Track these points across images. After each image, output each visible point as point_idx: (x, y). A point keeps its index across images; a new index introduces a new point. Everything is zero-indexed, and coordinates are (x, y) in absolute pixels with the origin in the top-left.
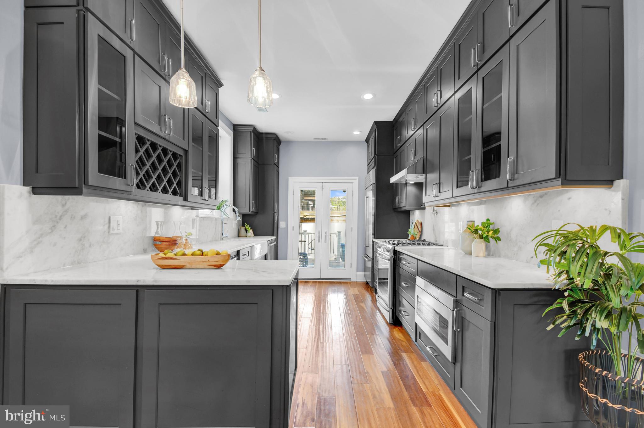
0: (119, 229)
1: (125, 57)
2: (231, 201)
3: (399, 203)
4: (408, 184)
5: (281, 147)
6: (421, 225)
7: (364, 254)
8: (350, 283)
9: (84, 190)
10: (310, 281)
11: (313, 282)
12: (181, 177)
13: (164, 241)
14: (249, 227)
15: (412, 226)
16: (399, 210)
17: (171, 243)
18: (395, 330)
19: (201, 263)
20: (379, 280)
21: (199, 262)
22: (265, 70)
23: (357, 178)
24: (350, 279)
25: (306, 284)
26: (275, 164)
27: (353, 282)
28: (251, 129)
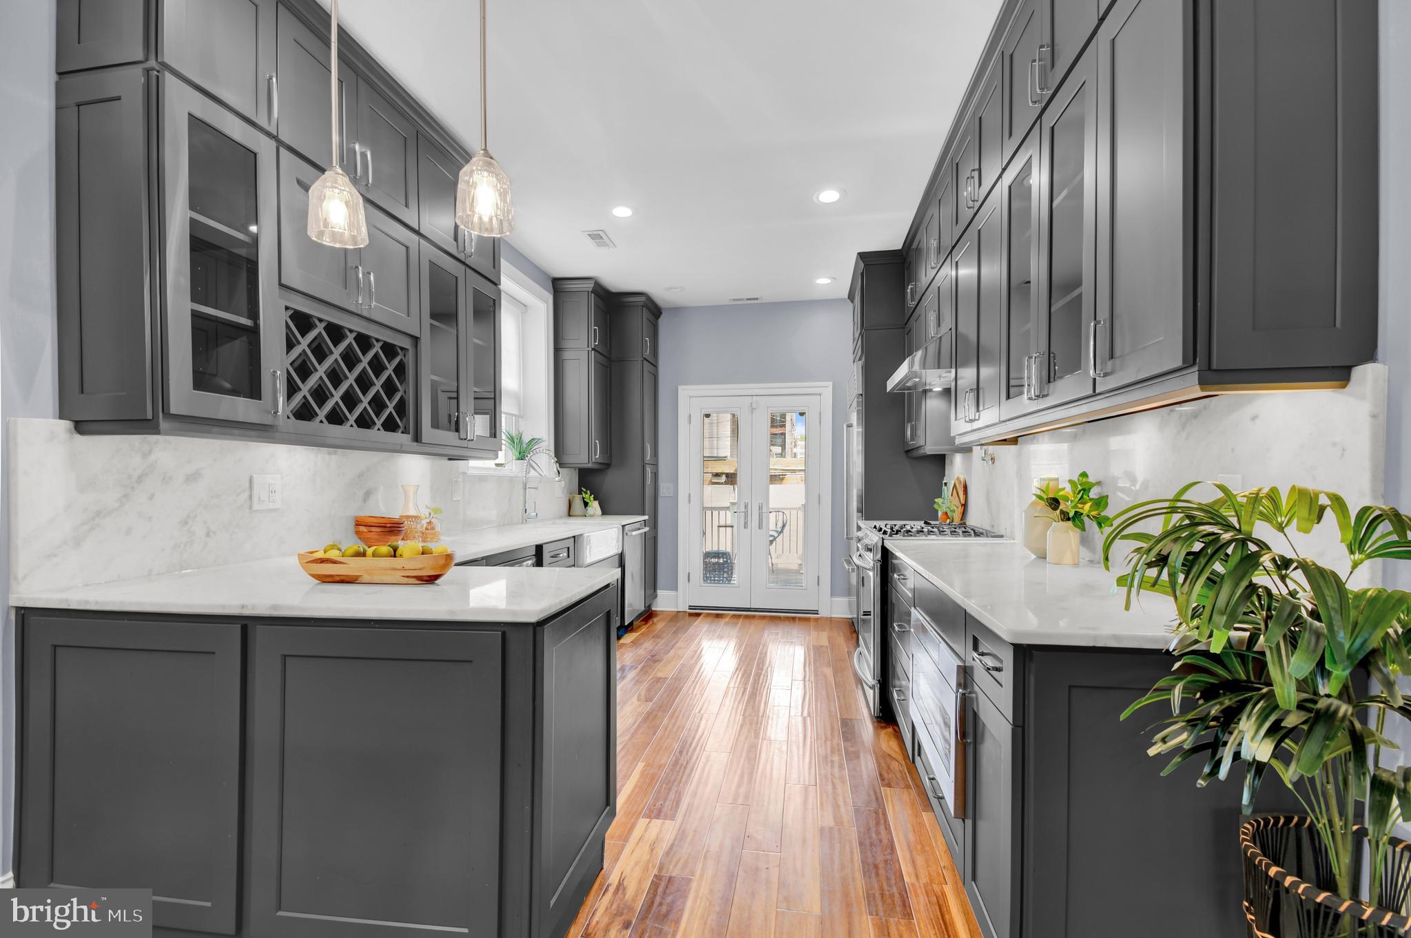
0: (274, 502)
1: (255, 154)
2: (549, 442)
3: (912, 439)
4: (929, 394)
5: (662, 321)
6: (965, 488)
8: (817, 620)
9: (163, 424)
10: (727, 615)
11: (734, 616)
12: (405, 392)
13: (374, 524)
14: (590, 495)
15: (947, 491)
16: (915, 454)
17: (389, 529)
18: (883, 732)
19: (389, 572)
20: (863, 615)
21: (386, 569)
22: (494, 157)
23: (830, 384)
24: (816, 612)
25: (716, 619)
26: (645, 359)
27: (821, 618)
28: (590, 286)
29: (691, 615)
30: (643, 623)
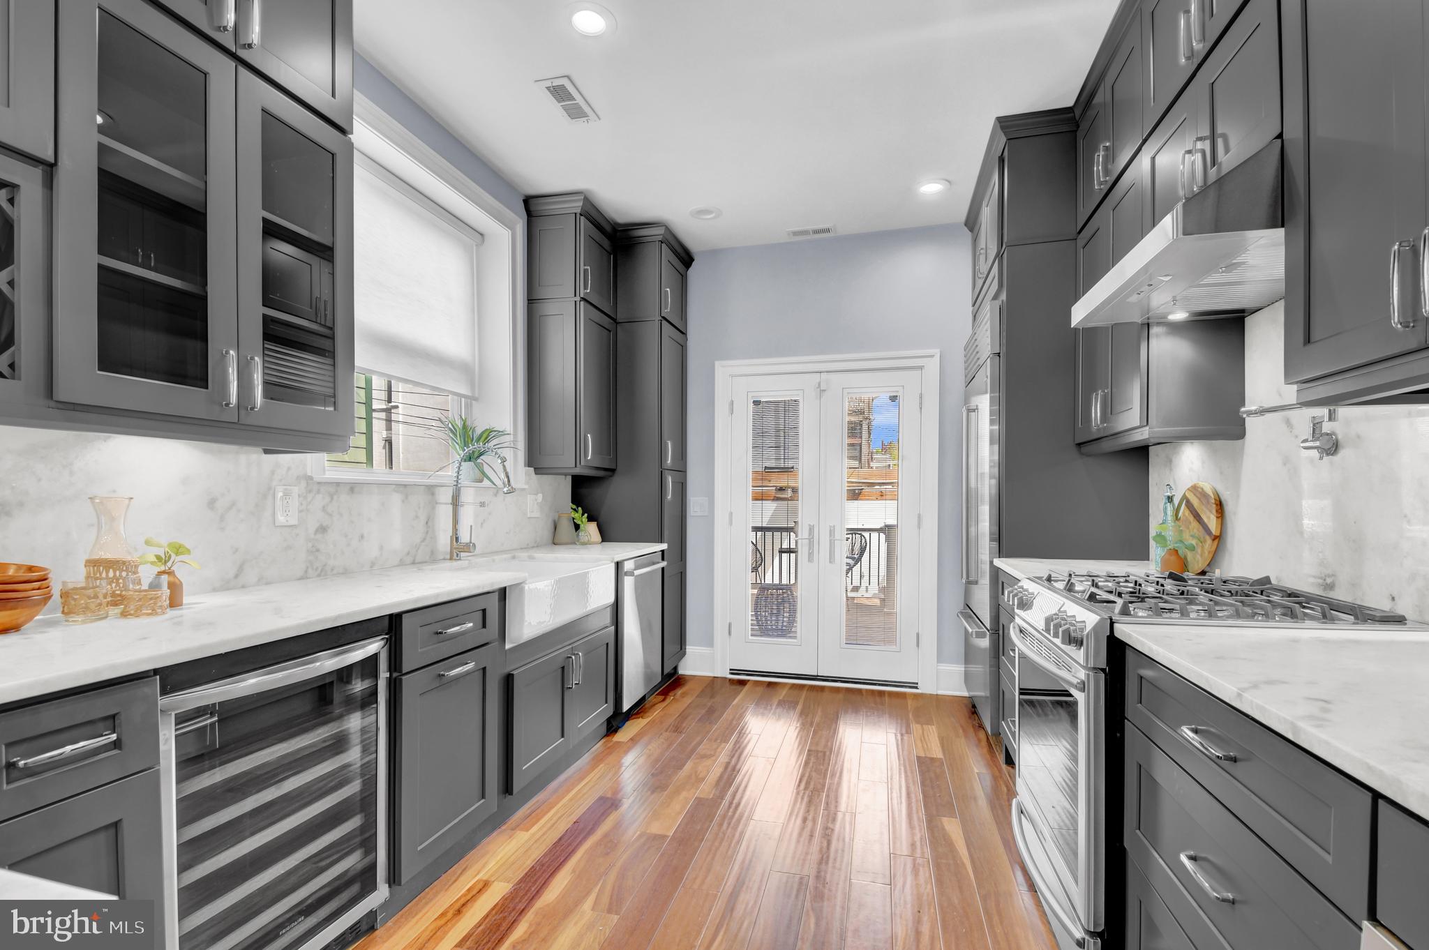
3: (1104, 420)
6: (1220, 506)
7: (961, 606)
8: (915, 697)
10: (782, 685)
14: (583, 515)
16: (1105, 445)
20: (1021, 694)
23: (936, 350)
24: (914, 686)
25: (769, 690)
26: (663, 317)
27: (921, 695)
28: (577, 206)
29: (732, 681)
30: (661, 698)
